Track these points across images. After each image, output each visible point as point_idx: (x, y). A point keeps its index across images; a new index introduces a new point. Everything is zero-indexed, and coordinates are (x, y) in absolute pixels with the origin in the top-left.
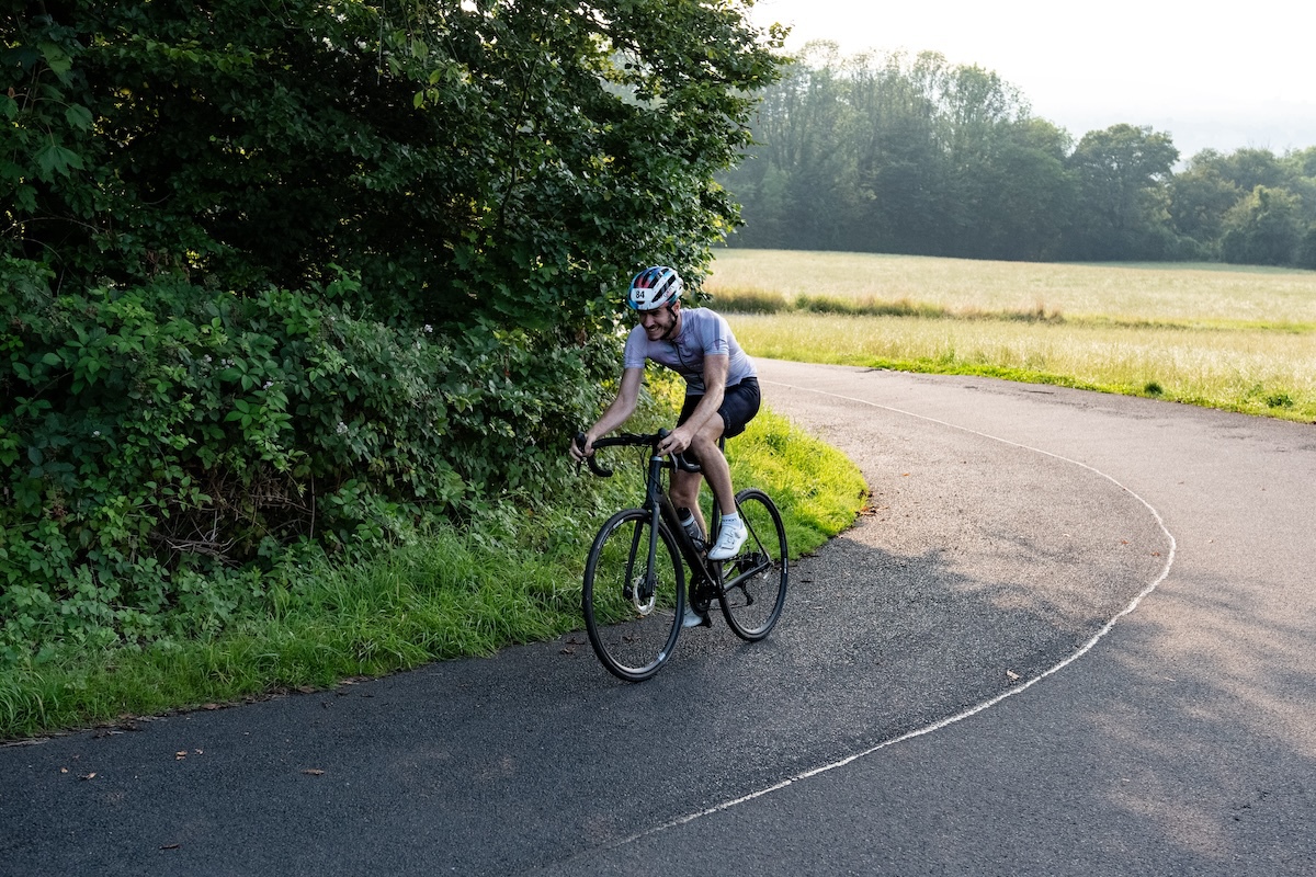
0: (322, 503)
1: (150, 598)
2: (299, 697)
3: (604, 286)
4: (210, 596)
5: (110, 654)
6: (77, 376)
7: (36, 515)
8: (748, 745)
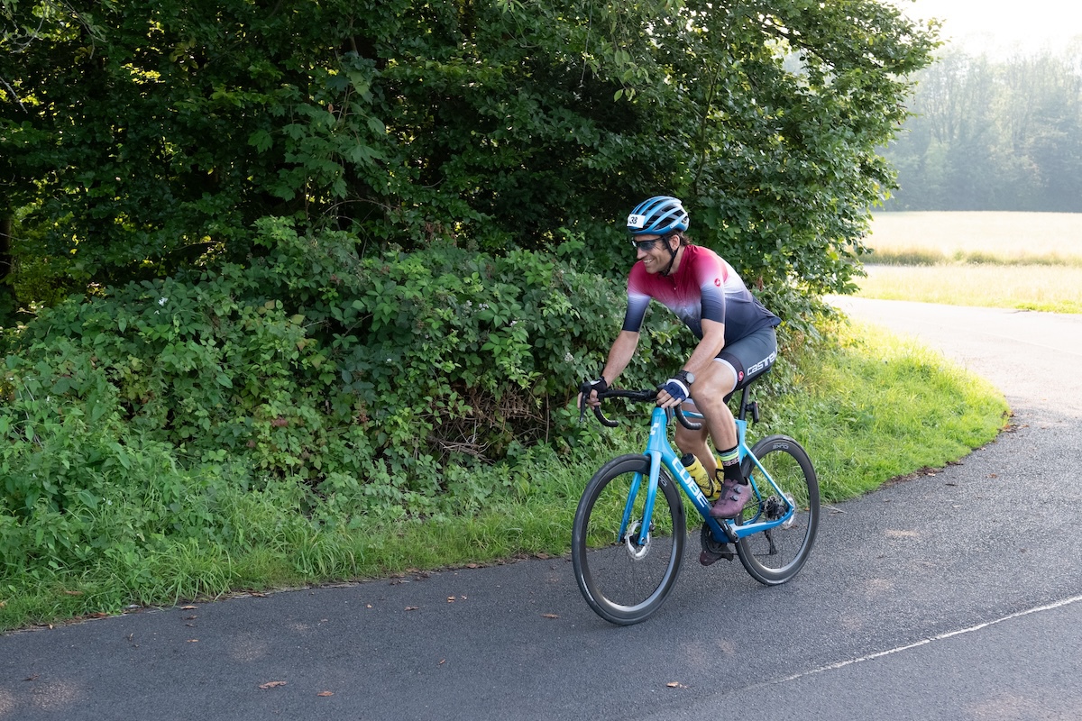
0: (554, 415)
1: (428, 485)
2: (537, 562)
3: (779, 241)
4: (471, 484)
5: (400, 524)
6: (376, 318)
7: (348, 421)
8: (894, 611)
